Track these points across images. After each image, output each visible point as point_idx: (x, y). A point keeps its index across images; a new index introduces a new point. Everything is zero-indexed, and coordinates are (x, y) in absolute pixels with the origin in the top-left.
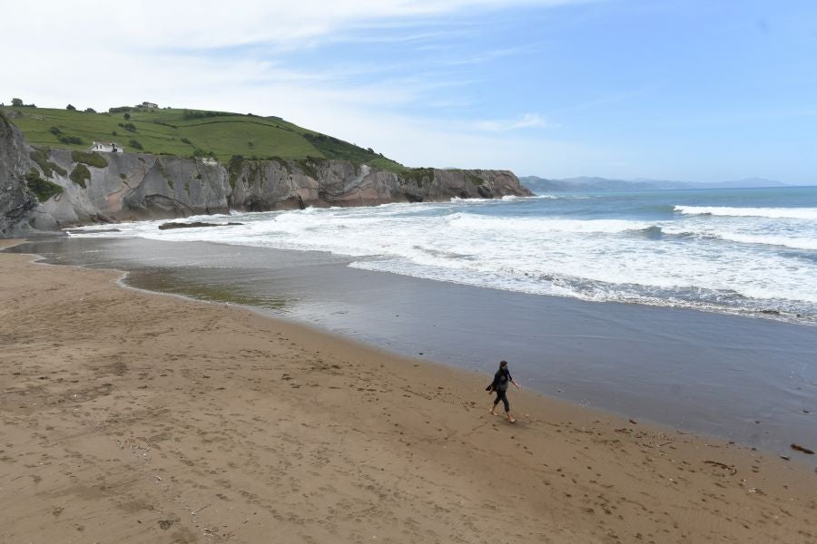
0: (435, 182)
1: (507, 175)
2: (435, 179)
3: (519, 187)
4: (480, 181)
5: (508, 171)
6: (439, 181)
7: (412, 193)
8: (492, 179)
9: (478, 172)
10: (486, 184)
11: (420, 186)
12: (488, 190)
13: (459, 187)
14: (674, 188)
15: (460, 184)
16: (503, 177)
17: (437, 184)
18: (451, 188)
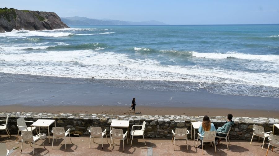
0: (17, 18)
1: (54, 15)
2: (17, 16)
3: (62, 23)
4: (42, 19)
5: (54, 13)
6: (20, 17)
7: (5, 25)
8: (47, 18)
9: (38, 12)
10: (46, 20)
11: (9, 21)
12: (48, 24)
13: (32, 22)
14: (121, 24)
15: (32, 20)
16: (52, 17)
17: (19, 19)
18: (27, 23)
